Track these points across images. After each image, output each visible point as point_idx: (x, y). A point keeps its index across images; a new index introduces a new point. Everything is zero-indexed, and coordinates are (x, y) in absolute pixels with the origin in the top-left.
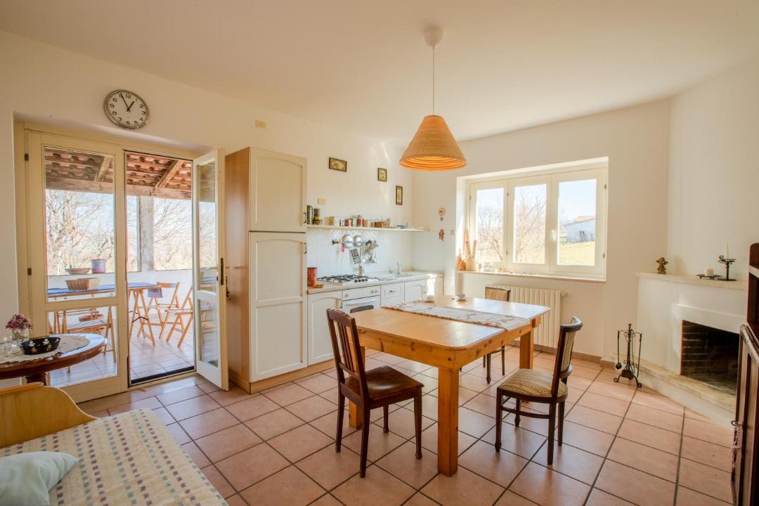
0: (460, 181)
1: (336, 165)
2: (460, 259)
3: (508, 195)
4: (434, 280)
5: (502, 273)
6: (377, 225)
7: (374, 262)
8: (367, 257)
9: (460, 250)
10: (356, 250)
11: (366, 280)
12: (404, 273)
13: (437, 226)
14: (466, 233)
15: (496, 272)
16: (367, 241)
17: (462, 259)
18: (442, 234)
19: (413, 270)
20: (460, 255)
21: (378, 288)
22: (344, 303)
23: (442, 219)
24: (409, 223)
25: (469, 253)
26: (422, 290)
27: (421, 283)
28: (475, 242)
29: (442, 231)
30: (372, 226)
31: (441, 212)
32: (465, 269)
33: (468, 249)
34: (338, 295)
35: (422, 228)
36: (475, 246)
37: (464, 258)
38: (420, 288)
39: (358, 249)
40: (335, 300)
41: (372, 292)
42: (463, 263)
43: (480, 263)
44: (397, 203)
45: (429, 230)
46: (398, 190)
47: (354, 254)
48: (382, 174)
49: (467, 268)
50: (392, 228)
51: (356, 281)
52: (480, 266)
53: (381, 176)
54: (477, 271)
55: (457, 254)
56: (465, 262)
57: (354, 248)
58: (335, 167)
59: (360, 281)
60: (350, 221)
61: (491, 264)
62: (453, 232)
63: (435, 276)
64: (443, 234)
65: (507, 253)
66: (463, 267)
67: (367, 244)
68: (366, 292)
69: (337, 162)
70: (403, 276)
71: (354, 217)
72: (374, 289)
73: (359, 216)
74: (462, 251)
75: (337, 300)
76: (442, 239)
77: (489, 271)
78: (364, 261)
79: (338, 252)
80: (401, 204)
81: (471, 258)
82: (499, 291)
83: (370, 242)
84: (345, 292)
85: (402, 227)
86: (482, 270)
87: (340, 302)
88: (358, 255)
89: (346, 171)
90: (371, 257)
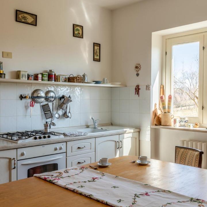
0: (156, 36)
1: (24, 18)
2: (155, 115)
3: (204, 48)
4: (131, 135)
5: (198, 129)
6: (70, 80)
7: (68, 117)
8: (61, 112)
9: (156, 104)
10: (47, 104)
11: (49, 137)
12: (100, 128)
13: (134, 81)
14: (162, 88)
15: (192, 128)
16: (61, 96)
17: (158, 114)
18: (137, 90)
19: (112, 124)
20: (156, 109)
21: (63, 146)
22: (20, 163)
23: (138, 75)
24: (106, 79)
25: (164, 108)
26: (116, 145)
27: (116, 138)
28: (170, 98)
29: (138, 86)
30: (65, 81)
31: (136, 67)
32: (160, 125)
33: (163, 104)
34: (12, 154)
35: (120, 83)
36: (170, 101)
37: (159, 113)
38: (114, 143)
39: (50, 104)
40: (8, 160)
41: (56, 149)
42: (159, 117)
43: (175, 118)
44: (94, 60)
45: (126, 86)
46: (96, 47)
47: (45, 109)
48: (78, 30)
49: (162, 123)
50: (87, 83)
51: (36, 138)
52: (175, 121)
53: (76, 32)
54: (172, 127)
55: (153, 109)
56: (160, 116)
57: (46, 103)
58: (23, 20)
59: (45, 137)
60: (40, 76)
61: (186, 119)
62: (148, 88)
63: (132, 131)
64: (139, 89)
65: (203, 108)
66: (159, 122)
67: (60, 98)
68: (49, 149)
69: (26, 15)
70: (99, 131)
71: (46, 72)
72: (58, 146)
73: (51, 71)
74: (157, 107)
75: (10, 160)
76: (138, 94)
77: (184, 126)
78: (57, 116)
79: (26, 108)
80: (99, 60)
81: (166, 113)
82: (191, 151)
83: (63, 97)
84: (20, 151)
85: (97, 82)
86: (177, 126)
87: (13, 162)
88: (50, 111)
89: (36, 25)
90: (66, 113)
